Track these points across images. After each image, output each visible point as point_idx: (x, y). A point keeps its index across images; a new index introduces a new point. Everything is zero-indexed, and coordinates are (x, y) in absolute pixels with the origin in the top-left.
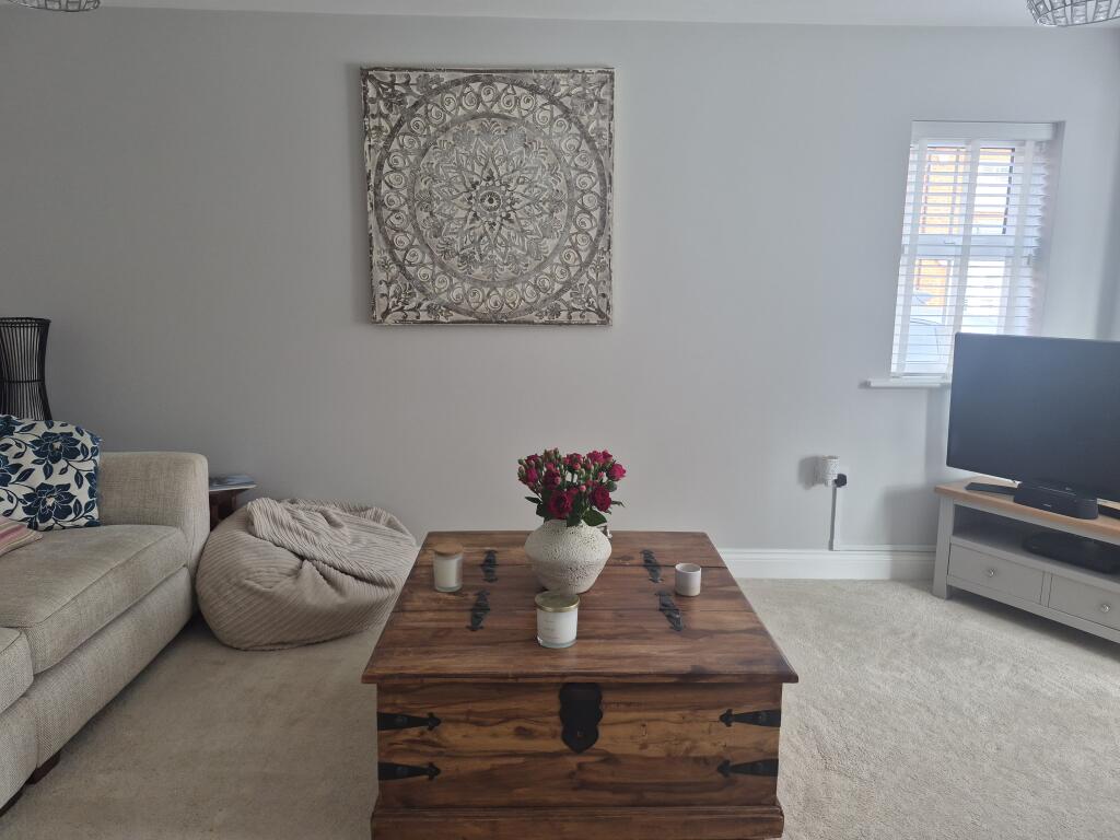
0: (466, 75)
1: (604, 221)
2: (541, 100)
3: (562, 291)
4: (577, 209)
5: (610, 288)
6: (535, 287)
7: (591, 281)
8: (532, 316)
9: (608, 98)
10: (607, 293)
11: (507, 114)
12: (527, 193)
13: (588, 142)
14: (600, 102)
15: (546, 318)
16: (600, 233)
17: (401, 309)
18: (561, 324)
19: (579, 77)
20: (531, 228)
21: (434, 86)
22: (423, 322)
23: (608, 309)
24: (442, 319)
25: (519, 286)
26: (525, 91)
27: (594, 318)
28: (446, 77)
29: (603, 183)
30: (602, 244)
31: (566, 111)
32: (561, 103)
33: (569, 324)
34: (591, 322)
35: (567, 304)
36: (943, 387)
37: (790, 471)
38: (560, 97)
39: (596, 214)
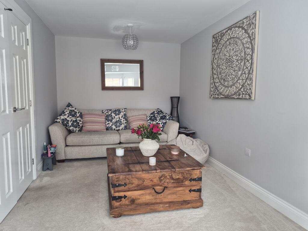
0: (227, 29)
1: (252, 64)
2: (241, 29)
3: (241, 88)
4: (246, 61)
5: (252, 86)
6: (236, 87)
7: (248, 84)
8: (234, 96)
9: (255, 22)
10: (251, 88)
11: (234, 36)
12: (236, 58)
13: (250, 38)
14: (253, 24)
15: (237, 97)
16: (251, 68)
17: (214, 95)
18: (240, 99)
19: (248, 18)
20: (236, 69)
21: (222, 35)
22: (216, 98)
23: (251, 94)
24: (219, 97)
25: (233, 87)
26: (238, 28)
27: (248, 97)
28: (224, 31)
29: (252, 51)
30: (251, 72)
31: (245, 30)
32: (245, 28)
33: (242, 99)
34: (247, 98)
35: (242, 92)
38: (244, 26)
39: (250, 61)
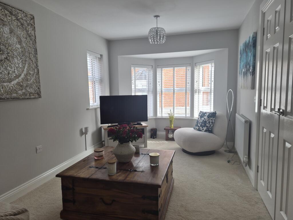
2: (14, 18)
5: (40, 86)
9: (33, 24)
11: (2, 19)
13: (29, 37)
14: (31, 25)
16: (36, 67)
19: (25, 14)
23: (40, 92)
26: (8, 13)
31: (22, 24)
32: (20, 21)
34: (36, 97)
36: (98, 108)
37: (78, 133)
38: (20, 19)
39: (34, 60)
